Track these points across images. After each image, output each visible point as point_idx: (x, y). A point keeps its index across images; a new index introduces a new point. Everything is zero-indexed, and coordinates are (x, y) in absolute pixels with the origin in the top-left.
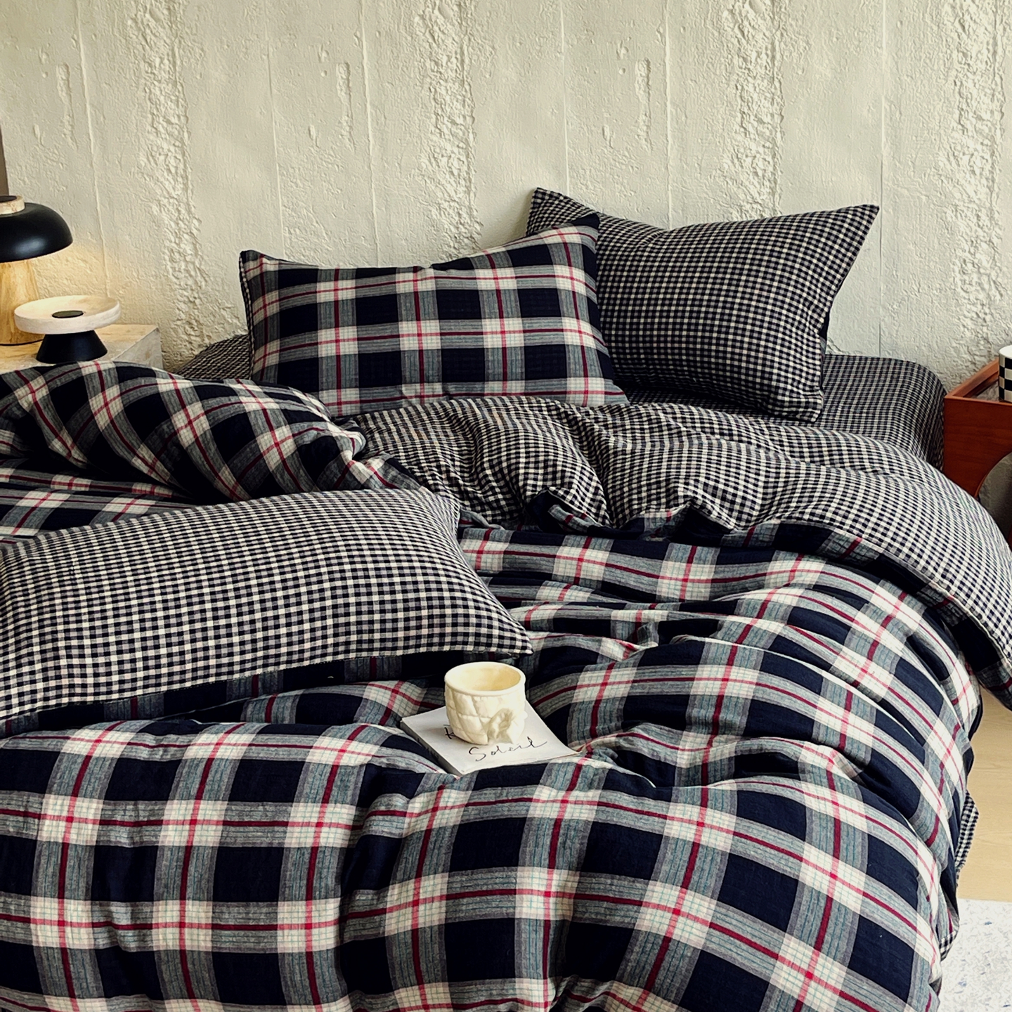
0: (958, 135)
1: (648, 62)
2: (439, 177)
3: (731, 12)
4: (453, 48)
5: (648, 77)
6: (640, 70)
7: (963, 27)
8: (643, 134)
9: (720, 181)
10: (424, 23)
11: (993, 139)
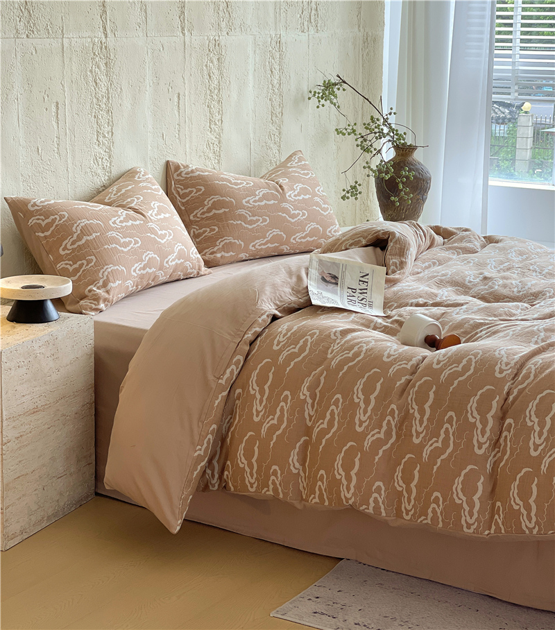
0: (271, 125)
1: (179, 94)
2: (99, 171)
3: (206, 66)
4: (104, 90)
5: (179, 103)
6: (176, 100)
7: (272, 72)
8: (177, 135)
9: (203, 157)
10: (92, 74)
11: (280, 127)
